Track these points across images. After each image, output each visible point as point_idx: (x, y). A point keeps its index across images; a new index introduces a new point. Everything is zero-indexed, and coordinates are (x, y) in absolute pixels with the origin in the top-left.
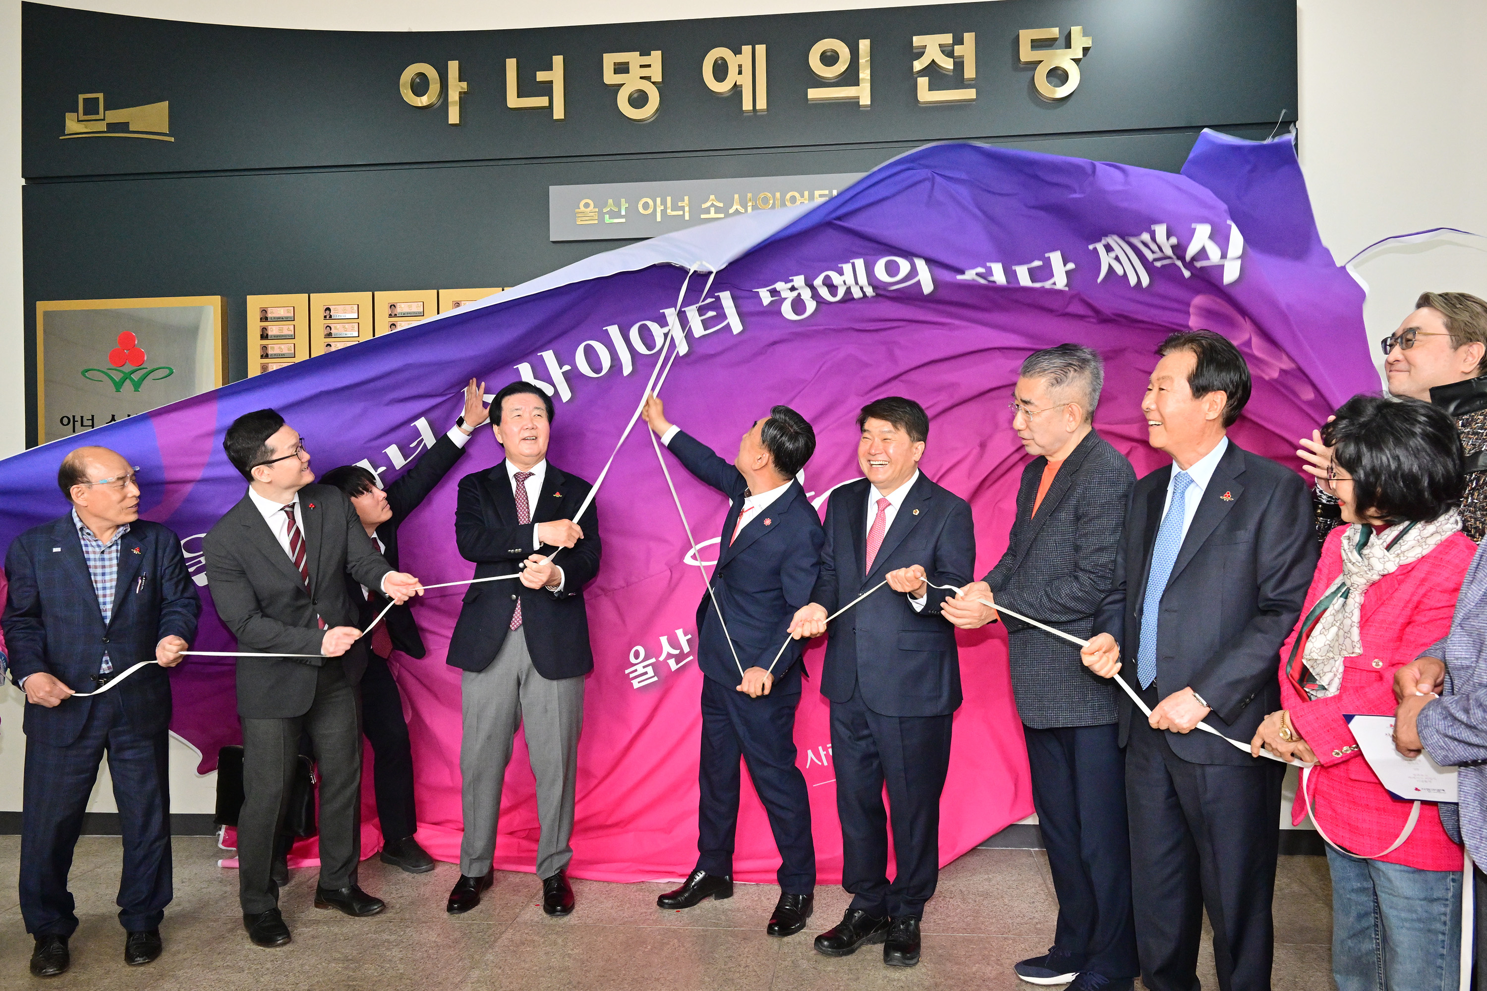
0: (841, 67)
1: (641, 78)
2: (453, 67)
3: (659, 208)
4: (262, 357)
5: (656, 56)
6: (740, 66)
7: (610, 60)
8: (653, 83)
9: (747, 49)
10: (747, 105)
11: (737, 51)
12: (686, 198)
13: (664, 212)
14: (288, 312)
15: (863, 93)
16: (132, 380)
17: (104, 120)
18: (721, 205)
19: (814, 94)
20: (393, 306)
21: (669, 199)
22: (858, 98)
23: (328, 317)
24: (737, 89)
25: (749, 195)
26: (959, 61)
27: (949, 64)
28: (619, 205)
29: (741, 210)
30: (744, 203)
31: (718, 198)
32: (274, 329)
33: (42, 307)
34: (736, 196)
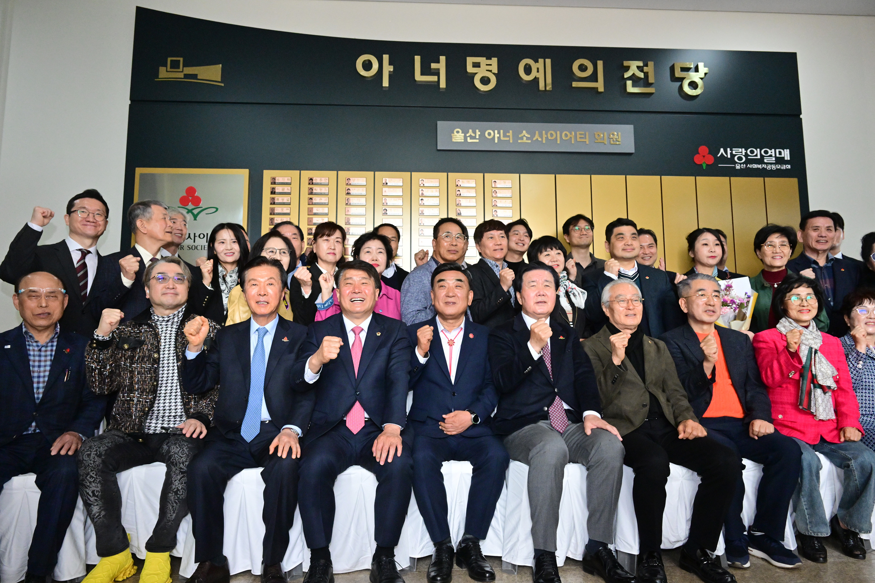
0: (589, 72)
1: (487, 70)
2: (386, 58)
3: (497, 135)
4: (271, 204)
5: (494, 61)
6: (538, 69)
7: (470, 60)
8: (493, 73)
9: (541, 61)
10: (542, 87)
11: (536, 61)
12: (511, 131)
13: (499, 138)
14: (288, 180)
15: (600, 85)
16: (193, 214)
17: (182, 72)
18: (529, 136)
19: (575, 84)
20: (349, 179)
21: (502, 131)
22: (597, 88)
23: (311, 184)
24: (536, 80)
25: (544, 132)
26: (646, 74)
27: (642, 75)
28: (475, 133)
29: (540, 139)
30: (541, 136)
31: (527, 132)
32: (279, 189)
33: (139, 171)
34: (537, 132)
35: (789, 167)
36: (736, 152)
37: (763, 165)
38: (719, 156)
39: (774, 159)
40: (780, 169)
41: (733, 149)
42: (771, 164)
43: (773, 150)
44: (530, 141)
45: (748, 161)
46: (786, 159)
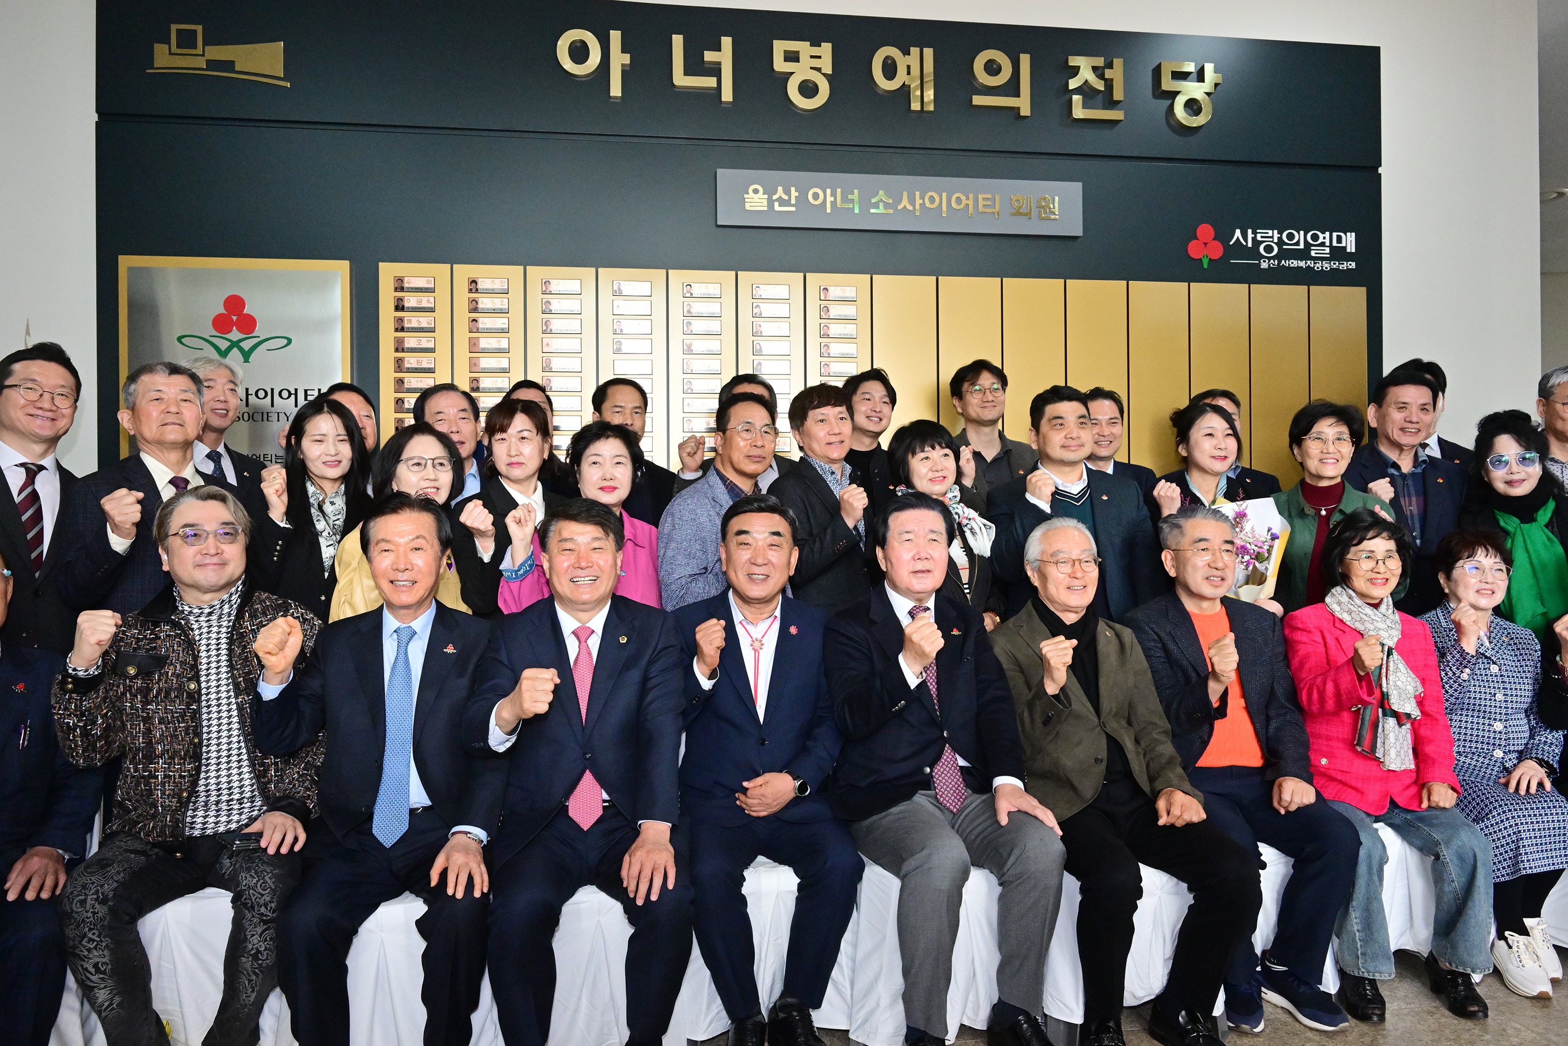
0: (1005, 75)
1: (811, 68)
2: (615, 36)
3: (830, 199)
4: (397, 330)
5: (826, 49)
6: (909, 67)
7: (780, 47)
8: (823, 74)
9: (915, 51)
10: (915, 106)
11: (906, 52)
12: (856, 191)
13: (834, 203)
14: (428, 283)
15: (1023, 103)
16: (241, 350)
17: (203, 55)
18: (890, 201)
19: (978, 100)
20: (547, 283)
21: (839, 190)
22: (1019, 109)
23: (474, 291)
24: (905, 90)
25: (918, 194)
26: (1109, 84)
27: (1100, 86)
28: (788, 193)
29: (910, 208)
30: (912, 201)
31: (886, 194)
32: (411, 301)
33: (126, 262)
34: (905, 194)
35: (1353, 265)
36: (1262, 237)
37: (1309, 262)
38: (1231, 243)
39: (1328, 250)
40: (1337, 269)
41: (1258, 231)
42: (1322, 259)
43: (1327, 234)
44: (891, 211)
45: (1284, 254)
46: (1348, 250)
